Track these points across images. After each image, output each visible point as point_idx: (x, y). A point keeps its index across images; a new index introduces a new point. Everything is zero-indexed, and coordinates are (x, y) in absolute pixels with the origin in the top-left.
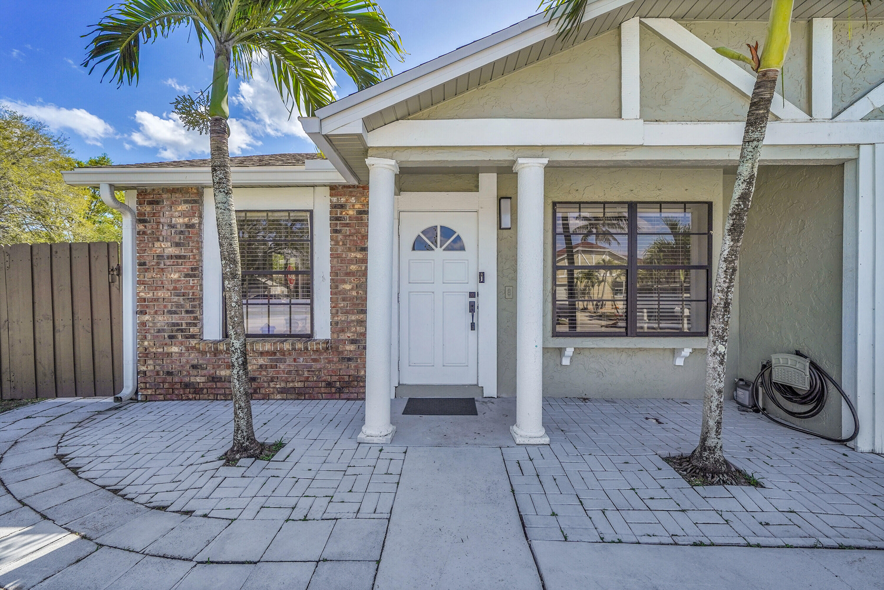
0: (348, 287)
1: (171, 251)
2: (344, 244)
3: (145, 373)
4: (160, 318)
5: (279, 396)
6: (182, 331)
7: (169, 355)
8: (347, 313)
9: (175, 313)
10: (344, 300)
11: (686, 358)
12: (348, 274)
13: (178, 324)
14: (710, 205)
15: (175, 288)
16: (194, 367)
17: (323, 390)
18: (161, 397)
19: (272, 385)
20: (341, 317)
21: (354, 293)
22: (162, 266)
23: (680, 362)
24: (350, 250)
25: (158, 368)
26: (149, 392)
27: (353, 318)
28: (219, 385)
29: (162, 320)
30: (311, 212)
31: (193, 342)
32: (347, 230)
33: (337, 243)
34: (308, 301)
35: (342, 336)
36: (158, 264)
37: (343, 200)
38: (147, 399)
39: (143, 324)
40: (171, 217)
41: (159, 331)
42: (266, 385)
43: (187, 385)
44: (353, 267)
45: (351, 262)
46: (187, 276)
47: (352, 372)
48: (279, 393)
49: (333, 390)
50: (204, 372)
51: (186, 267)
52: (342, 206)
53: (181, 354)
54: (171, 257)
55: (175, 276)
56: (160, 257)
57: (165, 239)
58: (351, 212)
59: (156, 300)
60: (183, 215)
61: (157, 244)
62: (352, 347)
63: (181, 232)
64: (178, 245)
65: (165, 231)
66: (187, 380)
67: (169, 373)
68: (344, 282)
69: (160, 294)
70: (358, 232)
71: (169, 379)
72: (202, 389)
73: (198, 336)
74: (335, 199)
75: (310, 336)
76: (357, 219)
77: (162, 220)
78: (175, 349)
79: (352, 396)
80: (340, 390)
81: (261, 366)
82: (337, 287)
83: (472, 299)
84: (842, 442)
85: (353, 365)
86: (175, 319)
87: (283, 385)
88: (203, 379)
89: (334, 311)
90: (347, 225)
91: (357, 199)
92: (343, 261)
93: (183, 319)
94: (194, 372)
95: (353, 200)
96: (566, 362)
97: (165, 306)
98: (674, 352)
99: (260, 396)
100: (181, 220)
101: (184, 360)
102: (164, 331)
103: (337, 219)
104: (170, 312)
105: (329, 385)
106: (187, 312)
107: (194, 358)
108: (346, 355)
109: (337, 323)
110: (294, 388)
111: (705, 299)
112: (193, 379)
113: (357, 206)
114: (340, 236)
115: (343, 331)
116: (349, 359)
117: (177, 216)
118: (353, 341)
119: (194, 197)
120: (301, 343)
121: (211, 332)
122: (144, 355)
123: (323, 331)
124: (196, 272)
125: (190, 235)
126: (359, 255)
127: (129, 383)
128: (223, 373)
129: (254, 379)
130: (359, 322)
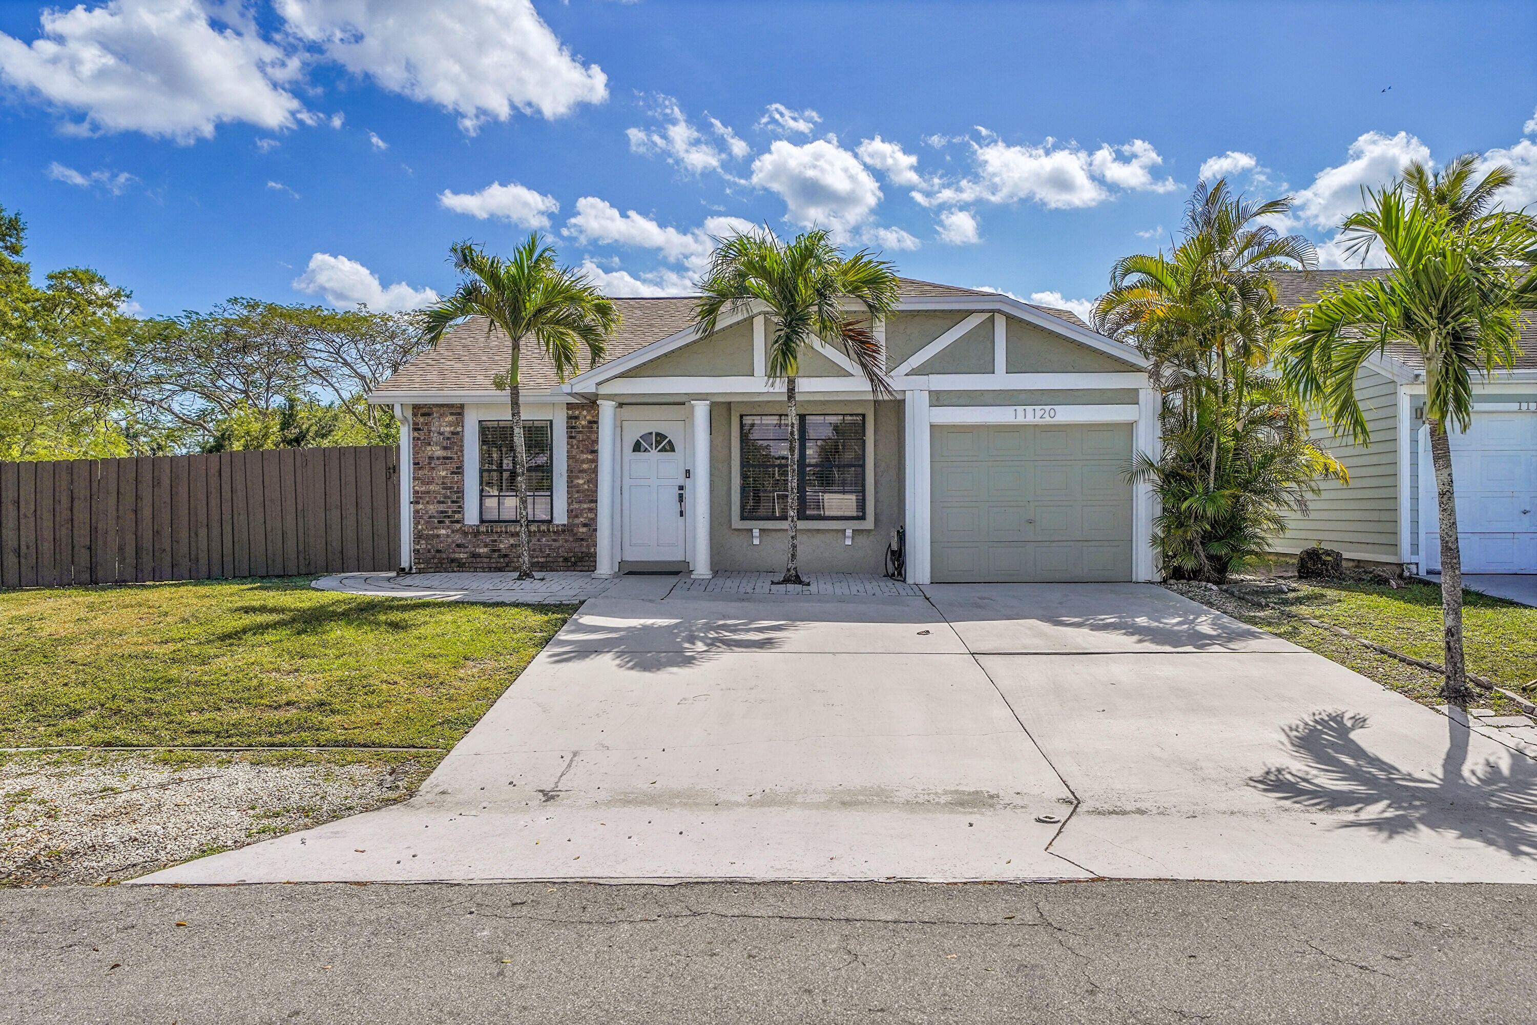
0: (581, 481)
1: (440, 453)
2: (578, 448)
3: (418, 551)
4: (432, 507)
6: (449, 517)
7: (438, 536)
8: (580, 502)
9: (443, 502)
10: (578, 492)
12: (581, 471)
13: (446, 512)
14: (864, 416)
15: (443, 483)
16: (458, 546)
17: (561, 564)
18: (432, 570)
20: (576, 506)
21: (586, 487)
22: (433, 465)
23: (848, 542)
24: (582, 452)
25: (429, 547)
26: (422, 566)
27: (585, 506)
28: (478, 560)
29: (433, 509)
30: (551, 421)
31: (458, 526)
32: (580, 437)
33: (572, 447)
34: (549, 493)
35: (577, 521)
36: (430, 463)
37: (577, 412)
38: (420, 572)
39: (417, 512)
40: (440, 426)
41: (430, 517)
43: (453, 561)
44: (585, 466)
45: (583, 462)
46: (452, 473)
47: (584, 550)
49: (569, 564)
50: (467, 550)
51: (452, 466)
52: (576, 418)
53: (448, 536)
54: (438, 458)
55: (443, 473)
56: (431, 458)
57: (436, 444)
58: (583, 423)
59: (428, 492)
60: (450, 424)
61: (429, 448)
62: (584, 530)
63: (448, 438)
64: (445, 448)
65: (435, 437)
66: (452, 556)
67: (438, 551)
68: (578, 478)
69: (431, 488)
70: (589, 438)
71: (438, 555)
72: (465, 564)
73: (461, 522)
74: (570, 412)
75: (550, 521)
76: (588, 427)
77: (433, 429)
78: (443, 532)
79: (584, 569)
80: (575, 564)
81: (512, 545)
82: (572, 481)
83: (681, 492)
85: (585, 544)
86: (442, 507)
88: (465, 555)
89: (570, 501)
90: (580, 432)
91: (589, 412)
92: (577, 461)
93: (450, 508)
94: (458, 550)
95: (585, 413)
96: (756, 542)
97: (435, 498)
99: (511, 569)
100: (448, 429)
101: (450, 540)
102: (434, 517)
103: (573, 428)
104: (439, 502)
105: (566, 560)
106: (453, 502)
107: (458, 538)
108: (579, 536)
109: (572, 511)
110: (538, 562)
112: (457, 556)
113: (588, 418)
114: (575, 442)
115: (577, 516)
116: (582, 540)
117: (445, 425)
118: (585, 525)
119: (458, 411)
120: (544, 527)
121: (471, 517)
122: (418, 537)
123: (561, 518)
124: (459, 470)
125: (454, 441)
126: (590, 457)
127: (406, 560)
128: (481, 550)
129: (506, 556)
130: (590, 510)
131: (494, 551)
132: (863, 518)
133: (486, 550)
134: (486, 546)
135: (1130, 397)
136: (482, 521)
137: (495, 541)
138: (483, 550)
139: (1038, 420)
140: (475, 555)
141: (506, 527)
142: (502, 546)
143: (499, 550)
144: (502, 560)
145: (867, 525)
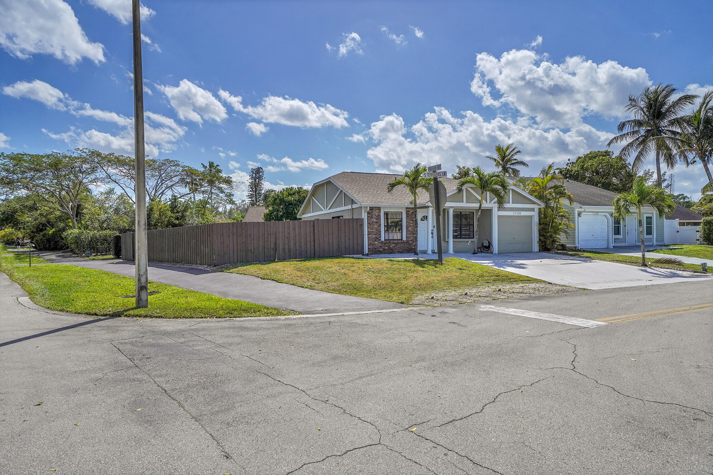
1: (375, 221)
3: (369, 249)
6: (377, 239)
7: (374, 244)
9: (376, 234)
12: (410, 226)
15: (376, 229)
17: (405, 251)
18: (374, 254)
19: (396, 250)
20: (409, 235)
22: (373, 224)
23: (469, 244)
25: (373, 247)
28: (385, 251)
29: (374, 236)
30: (401, 212)
32: (410, 216)
33: (409, 220)
34: (401, 232)
35: (409, 240)
38: (371, 254)
39: (369, 237)
41: (373, 239)
42: (394, 250)
43: (379, 251)
45: (411, 223)
46: (378, 226)
48: (397, 252)
50: (382, 248)
51: (378, 224)
52: (409, 211)
55: (376, 226)
56: (373, 222)
57: (374, 218)
58: (411, 213)
59: (372, 232)
60: (378, 212)
61: (372, 219)
62: (411, 242)
63: (377, 216)
64: (377, 219)
65: (374, 216)
67: (375, 248)
69: (373, 230)
70: (412, 217)
71: (375, 250)
72: (382, 252)
73: (380, 240)
74: (407, 210)
75: (402, 239)
77: (373, 214)
78: (376, 243)
82: (409, 229)
83: (432, 231)
85: (411, 246)
86: (376, 236)
87: (398, 250)
88: (382, 250)
89: (407, 234)
92: (409, 223)
93: (378, 236)
94: (380, 248)
97: (374, 233)
98: (468, 242)
99: (393, 253)
101: (377, 245)
105: (407, 250)
106: (378, 234)
107: (380, 245)
109: (409, 237)
110: (400, 251)
111: (472, 231)
114: (409, 218)
117: (376, 213)
118: (411, 241)
119: (379, 209)
120: (400, 241)
121: (383, 239)
122: (369, 244)
123: (404, 239)
124: (380, 226)
125: (379, 217)
127: (366, 251)
129: (392, 249)
130: (412, 236)
131: (389, 248)
132: (473, 238)
135: (533, 210)
136: (385, 240)
137: (389, 245)
138: (386, 248)
139: (516, 215)
140: (384, 249)
141: (391, 241)
142: (391, 247)
144: (391, 251)
145: (475, 240)
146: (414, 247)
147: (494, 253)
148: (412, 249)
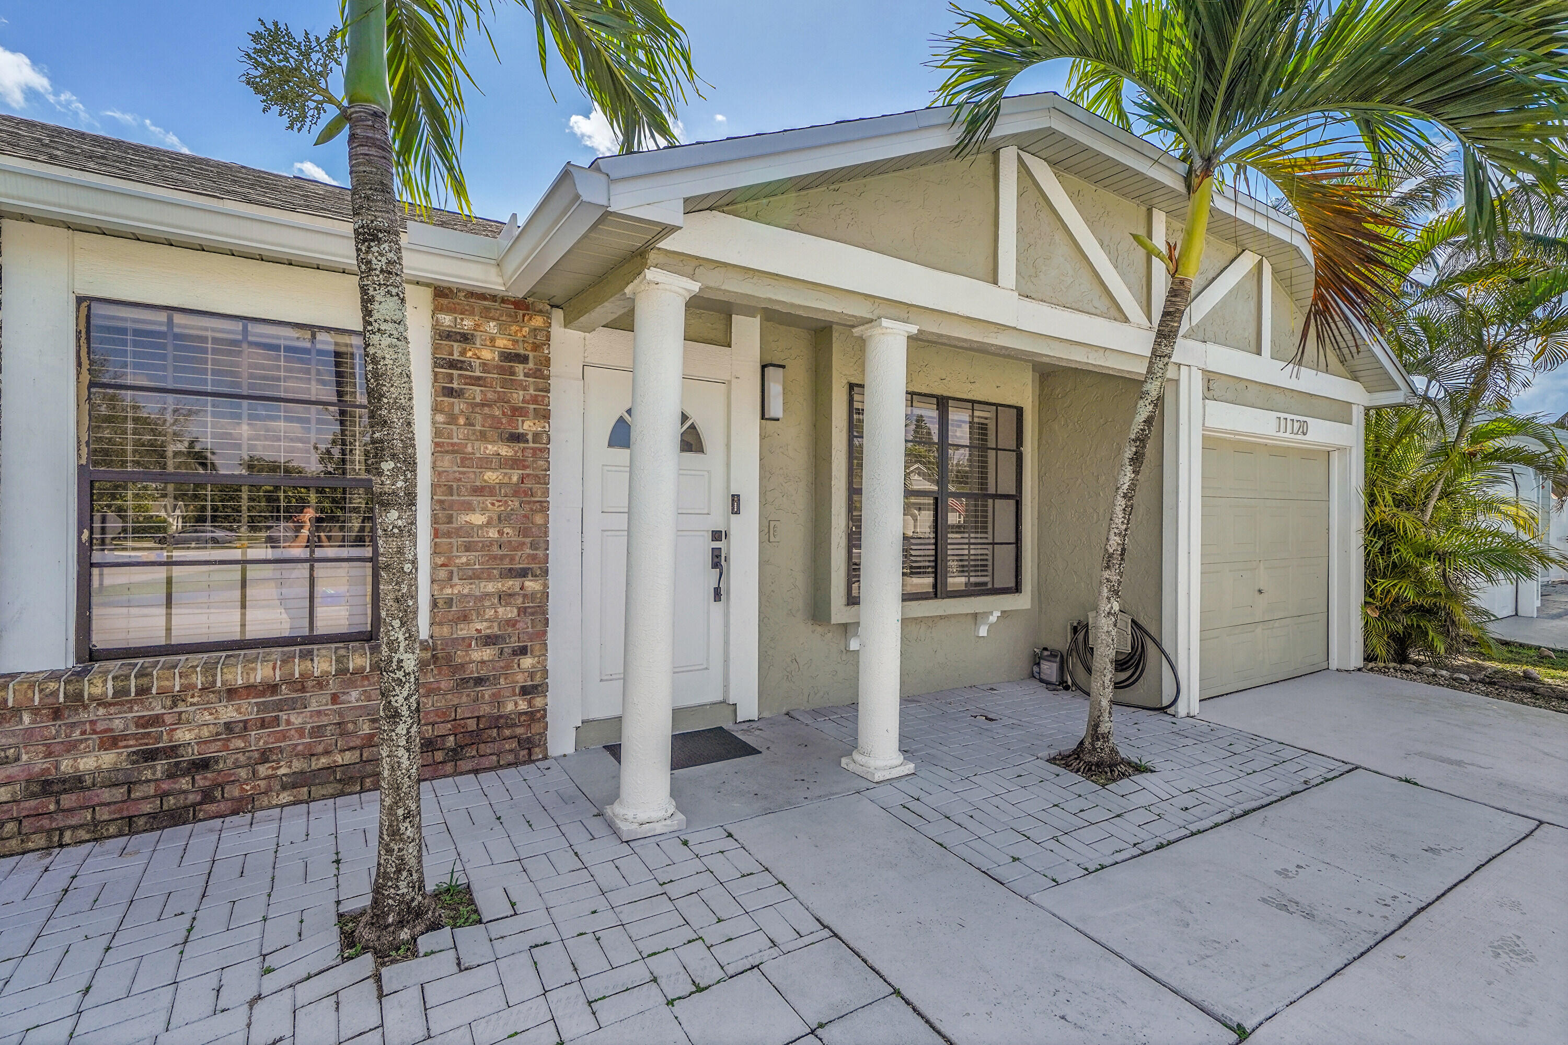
0: (478, 519)
2: (469, 423)
5: (285, 797)
8: (476, 576)
10: (468, 548)
11: (991, 625)
12: (478, 491)
14: (1020, 411)
19: (263, 770)
20: (460, 588)
21: (493, 534)
23: (983, 631)
24: (483, 437)
27: (491, 587)
32: (476, 392)
33: (452, 419)
34: (368, 552)
35: (464, 631)
37: (468, 323)
42: (243, 773)
44: (491, 477)
45: (486, 463)
47: (485, 709)
48: (284, 788)
49: (439, 756)
52: (466, 338)
58: (487, 354)
62: (487, 653)
68: (469, 508)
70: (502, 399)
74: (446, 320)
75: (370, 638)
76: (501, 370)
79: (486, 762)
80: (455, 754)
81: (228, 726)
82: (450, 520)
83: (717, 544)
84: (1163, 710)
85: (487, 692)
87: (297, 765)
89: (442, 574)
90: (477, 381)
91: (502, 328)
92: (465, 460)
95: (491, 327)
96: (854, 645)
98: (977, 617)
99: (223, 807)
103: (453, 365)
105: (429, 745)
108: (473, 671)
109: (449, 602)
110: (331, 769)
111: (1013, 540)
113: (501, 343)
114: (459, 405)
115: (465, 618)
116: (479, 681)
118: (488, 640)
126: (505, 451)
128: (87, 763)
129: (203, 765)
130: (504, 597)
131: (150, 756)
132: (1017, 589)
133: (108, 759)
134: (111, 741)
136: (89, 656)
137: (156, 720)
138: (93, 761)
140: (50, 785)
141: (210, 668)
142: (184, 735)
143: (173, 750)
144: (184, 783)
145: (1022, 602)
146: (516, 705)
147: (1182, 708)
148: (498, 722)
